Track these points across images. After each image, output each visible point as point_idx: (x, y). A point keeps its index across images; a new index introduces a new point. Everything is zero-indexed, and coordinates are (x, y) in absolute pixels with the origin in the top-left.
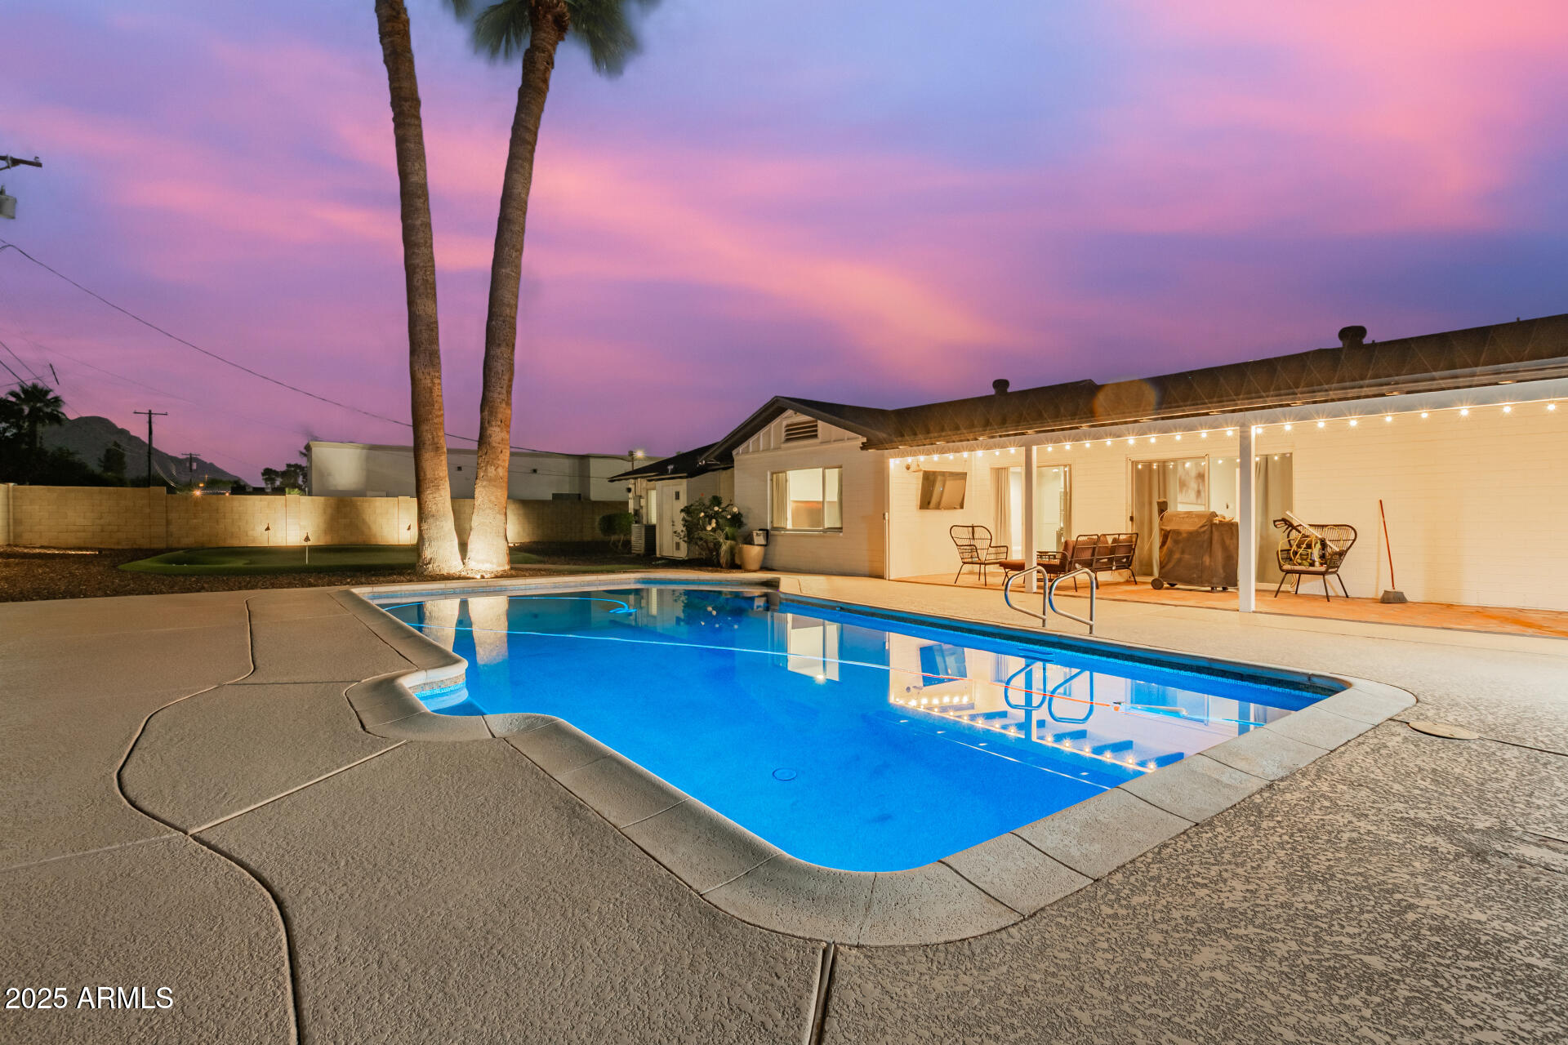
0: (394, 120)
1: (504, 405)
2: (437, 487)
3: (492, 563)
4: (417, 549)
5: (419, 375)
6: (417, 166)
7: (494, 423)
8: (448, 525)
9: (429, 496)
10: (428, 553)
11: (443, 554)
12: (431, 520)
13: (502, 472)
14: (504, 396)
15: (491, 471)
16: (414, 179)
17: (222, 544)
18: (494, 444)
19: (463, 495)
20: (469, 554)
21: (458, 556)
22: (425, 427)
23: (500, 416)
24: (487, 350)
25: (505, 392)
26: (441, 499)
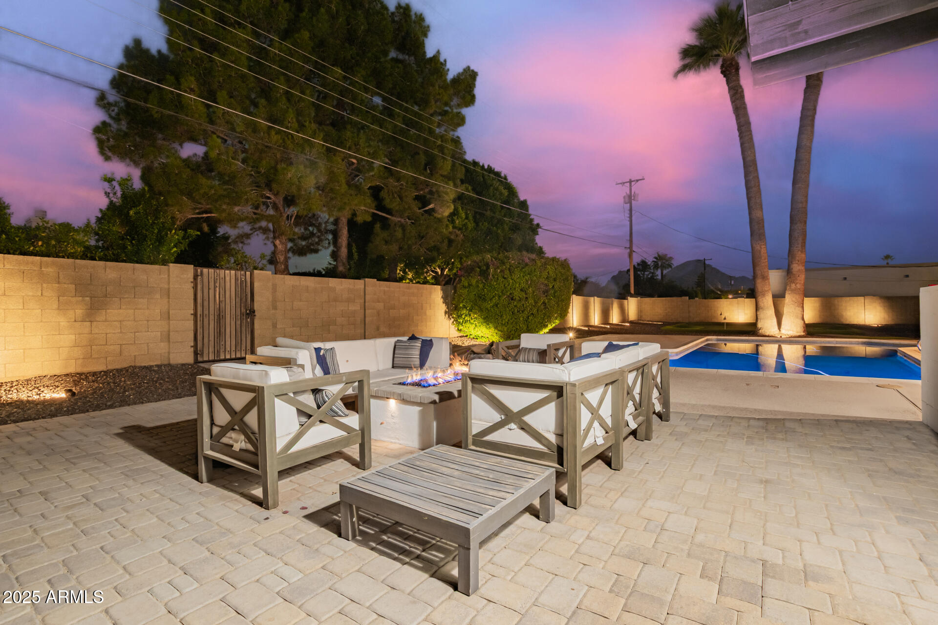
0: (739, 136)
1: (800, 253)
2: (764, 295)
3: (793, 331)
4: (754, 325)
5: (754, 245)
6: (749, 152)
7: (794, 262)
8: (771, 312)
9: (760, 299)
10: (759, 325)
11: (768, 325)
12: (761, 310)
13: (798, 286)
14: (800, 248)
15: (793, 286)
16: (749, 159)
17: (710, 321)
18: (794, 273)
19: (778, 297)
20: (783, 326)
21: (776, 327)
22: (757, 268)
23: (797, 258)
24: (791, 226)
25: (800, 246)
26: (767, 301)
